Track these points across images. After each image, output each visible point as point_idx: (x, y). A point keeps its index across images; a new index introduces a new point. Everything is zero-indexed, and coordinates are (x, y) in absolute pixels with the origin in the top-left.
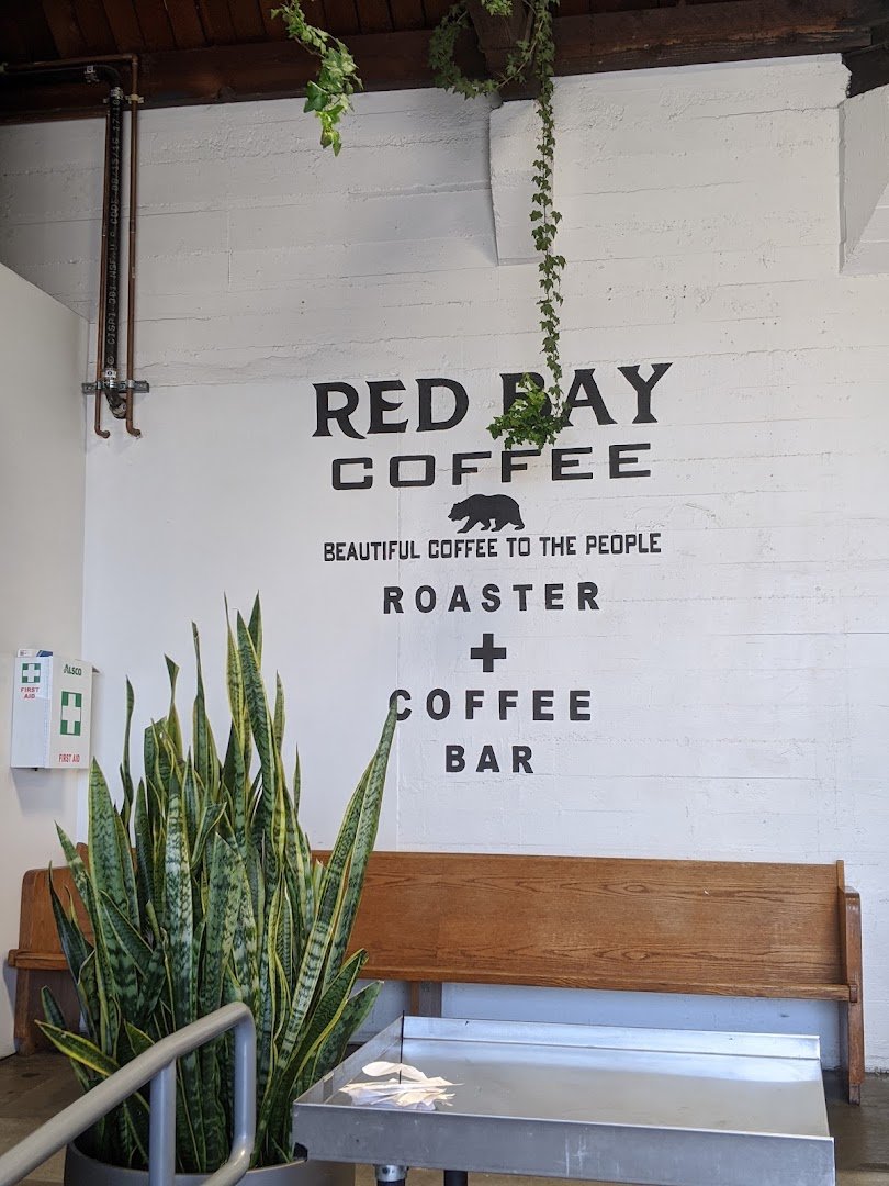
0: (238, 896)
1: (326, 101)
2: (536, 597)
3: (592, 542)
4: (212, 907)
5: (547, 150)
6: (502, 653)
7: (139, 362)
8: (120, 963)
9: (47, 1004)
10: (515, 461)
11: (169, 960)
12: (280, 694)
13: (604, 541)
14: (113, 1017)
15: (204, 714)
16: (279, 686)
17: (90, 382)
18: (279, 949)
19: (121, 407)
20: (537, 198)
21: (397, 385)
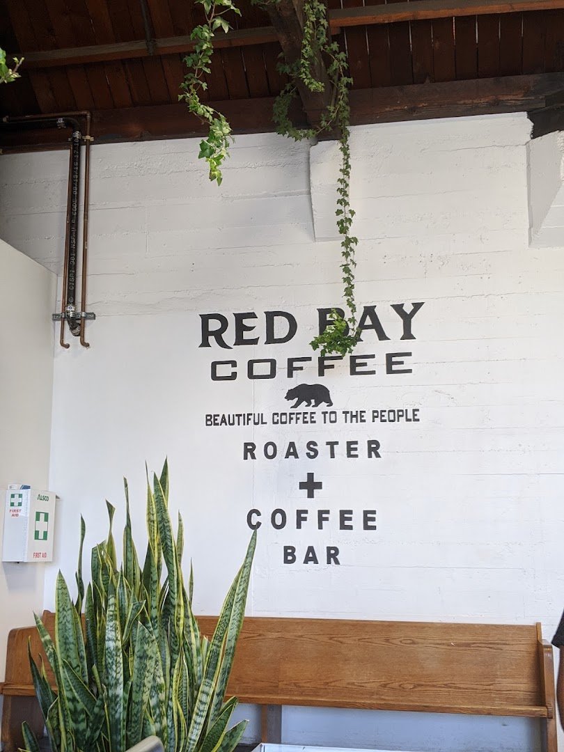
0: (153, 663)
1: (212, 152)
2: (341, 450)
3: (376, 414)
4: (136, 671)
5: (346, 172)
6: (319, 485)
7: (89, 301)
8: (75, 708)
9: (26, 733)
10: (327, 363)
11: (108, 707)
12: (180, 526)
13: (383, 413)
14: (70, 743)
15: (131, 538)
16: (180, 520)
17: (57, 313)
18: (180, 697)
19: (77, 329)
20: (340, 202)
21: (252, 315)
